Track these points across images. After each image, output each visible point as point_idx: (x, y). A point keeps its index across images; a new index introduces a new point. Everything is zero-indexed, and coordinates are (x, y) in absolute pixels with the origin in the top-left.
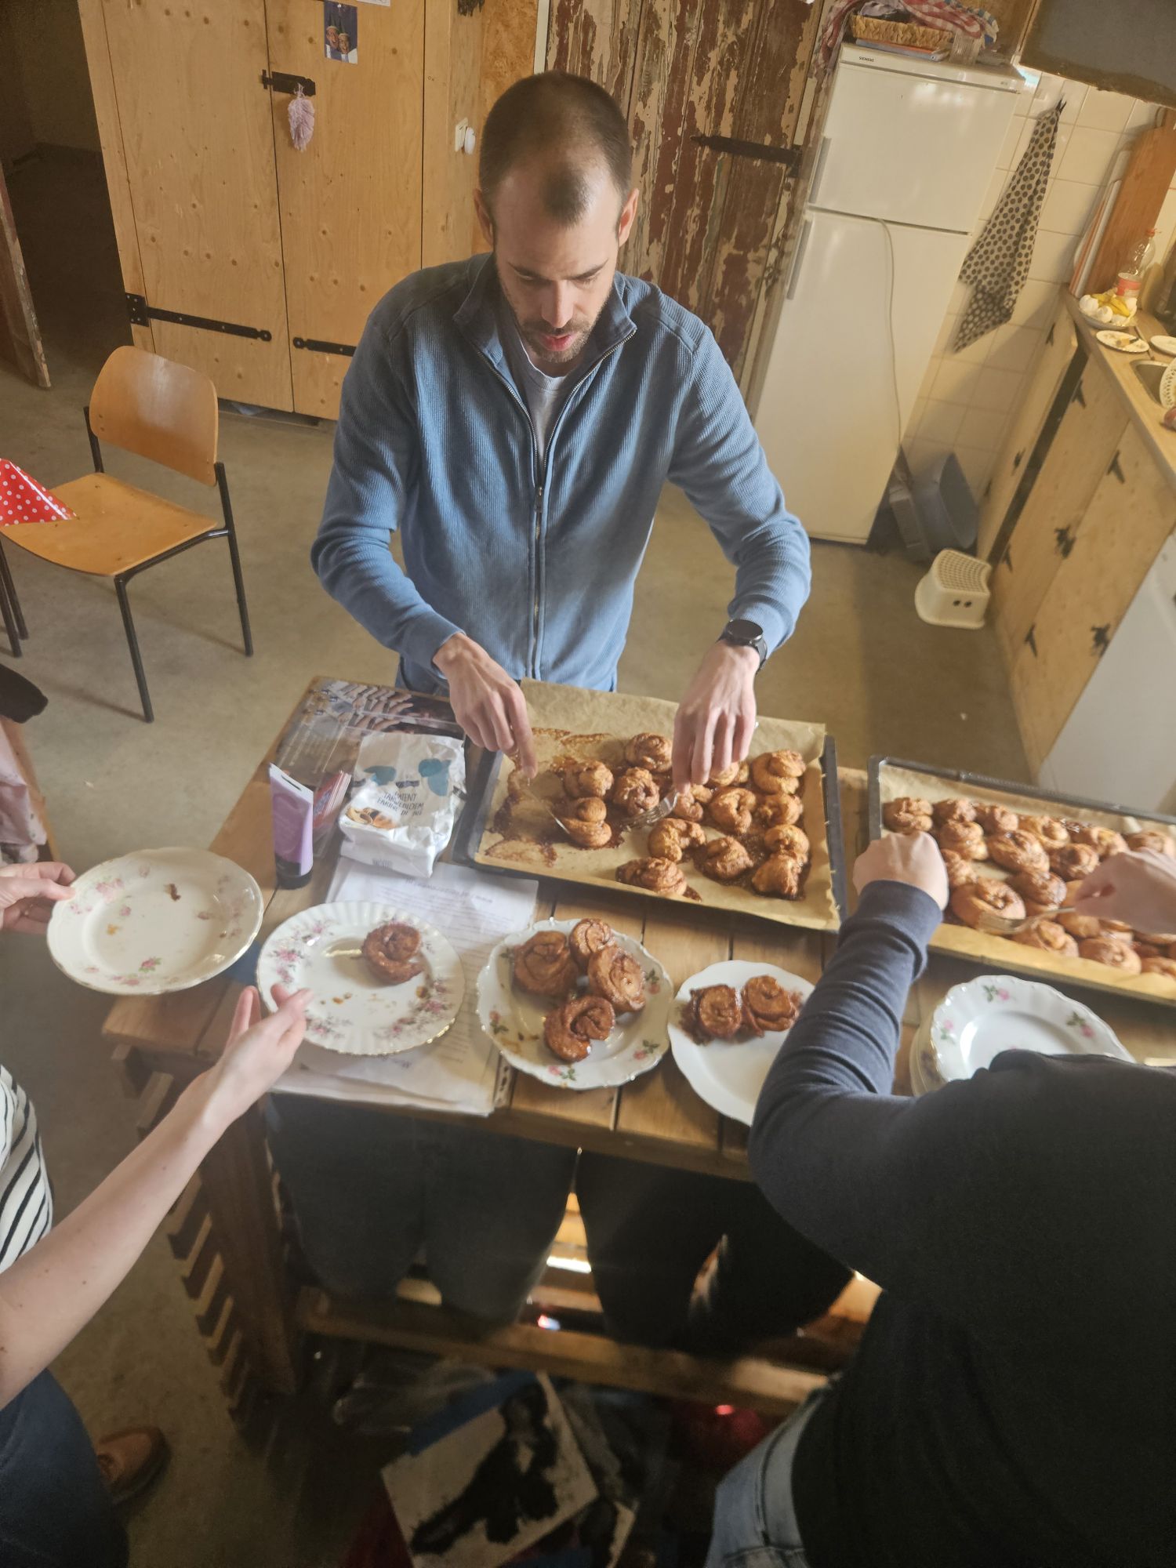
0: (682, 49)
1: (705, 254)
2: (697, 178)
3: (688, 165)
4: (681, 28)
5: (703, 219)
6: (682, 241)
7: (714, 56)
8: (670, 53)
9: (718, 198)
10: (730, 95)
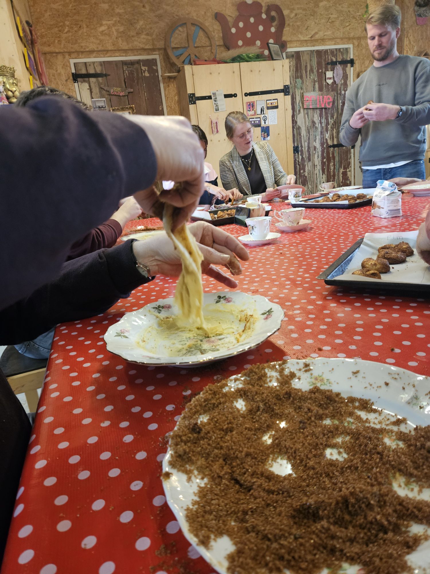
0: (322, 127)
1: (336, 174)
2: (331, 156)
3: (328, 153)
4: (321, 123)
5: (334, 165)
6: (330, 172)
7: (329, 127)
8: (319, 130)
9: (337, 159)
10: (335, 134)
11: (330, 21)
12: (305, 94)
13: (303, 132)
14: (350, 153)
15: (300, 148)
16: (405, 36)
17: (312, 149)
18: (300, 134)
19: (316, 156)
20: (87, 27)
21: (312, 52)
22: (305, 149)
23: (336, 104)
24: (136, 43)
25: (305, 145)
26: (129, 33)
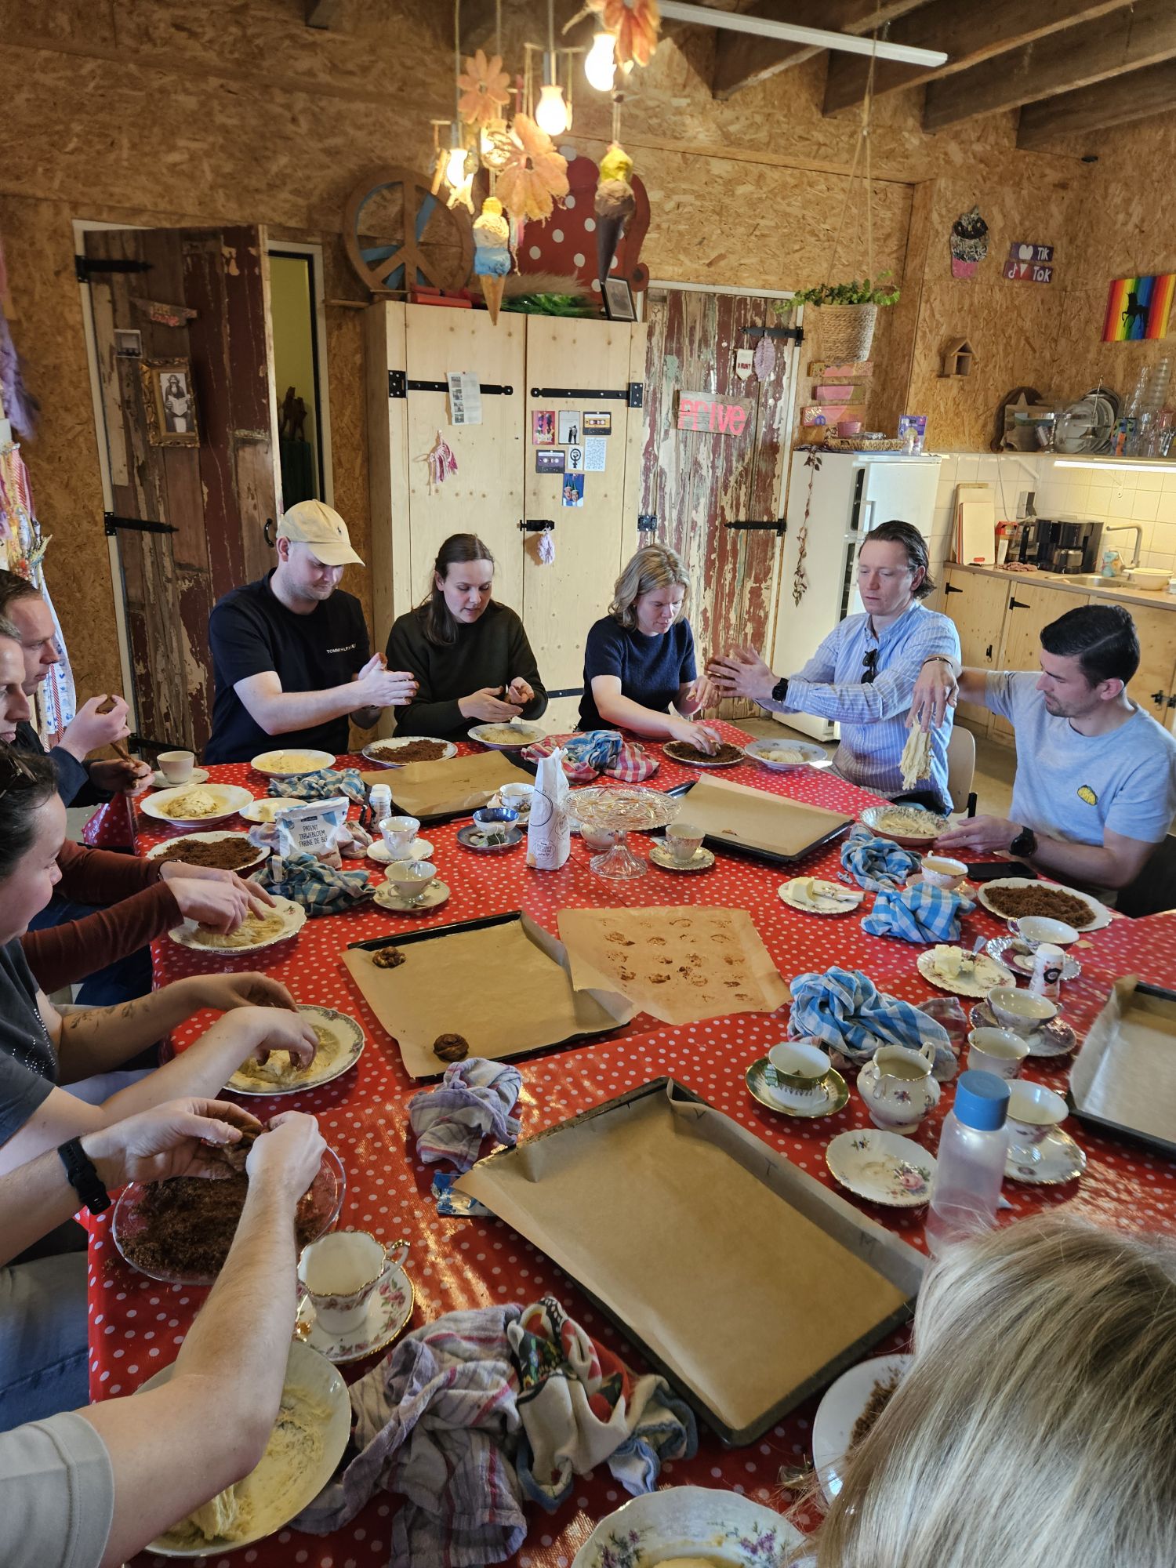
0: (716, 478)
1: (737, 591)
2: (729, 547)
3: (723, 540)
4: (714, 467)
5: (734, 570)
6: (723, 586)
7: (732, 479)
8: (708, 483)
9: (741, 557)
10: (742, 499)
11: (757, 233)
12: (682, 395)
13: (671, 485)
14: (773, 547)
15: (659, 522)
16: (924, 298)
17: (686, 527)
18: (662, 489)
19: (695, 544)
20: (133, 146)
21: (710, 296)
22: (671, 524)
23: (752, 427)
24: (262, 209)
25: (672, 515)
26: (246, 181)
